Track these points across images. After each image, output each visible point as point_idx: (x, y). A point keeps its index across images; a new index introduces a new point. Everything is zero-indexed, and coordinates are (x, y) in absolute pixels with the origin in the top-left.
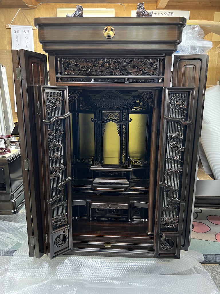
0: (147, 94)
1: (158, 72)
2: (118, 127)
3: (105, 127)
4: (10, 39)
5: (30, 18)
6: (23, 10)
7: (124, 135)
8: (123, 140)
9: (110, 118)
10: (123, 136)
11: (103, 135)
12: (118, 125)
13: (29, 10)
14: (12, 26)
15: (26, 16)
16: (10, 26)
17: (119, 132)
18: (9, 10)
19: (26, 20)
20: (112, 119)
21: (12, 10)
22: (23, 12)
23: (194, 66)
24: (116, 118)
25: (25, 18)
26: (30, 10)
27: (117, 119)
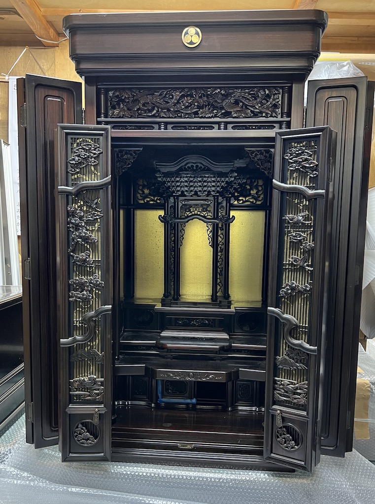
0: (262, 154)
1: (280, 111)
2: (209, 230)
3: (184, 230)
4: (6, 100)
5: (45, 64)
6: (33, 50)
7: (221, 248)
8: (219, 257)
9: (193, 213)
10: (219, 249)
11: (181, 245)
12: (209, 227)
13: (43, 50)
14: (10, 77)
15: (38, 61)
16: (7, 78)
17: (210, 240)
18: (7, 49)
19: (38, 67)
20: (197, 215)
21: (13, 49)
22: (33, 54)
23: (344, 98)
24: (204, 213)
25: (36, 64)
26: (46, 50)
27: (207, 216)
